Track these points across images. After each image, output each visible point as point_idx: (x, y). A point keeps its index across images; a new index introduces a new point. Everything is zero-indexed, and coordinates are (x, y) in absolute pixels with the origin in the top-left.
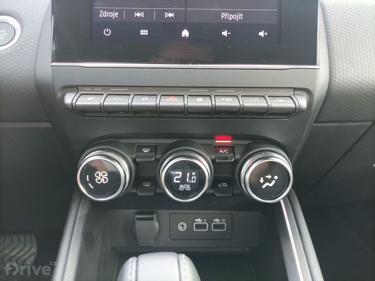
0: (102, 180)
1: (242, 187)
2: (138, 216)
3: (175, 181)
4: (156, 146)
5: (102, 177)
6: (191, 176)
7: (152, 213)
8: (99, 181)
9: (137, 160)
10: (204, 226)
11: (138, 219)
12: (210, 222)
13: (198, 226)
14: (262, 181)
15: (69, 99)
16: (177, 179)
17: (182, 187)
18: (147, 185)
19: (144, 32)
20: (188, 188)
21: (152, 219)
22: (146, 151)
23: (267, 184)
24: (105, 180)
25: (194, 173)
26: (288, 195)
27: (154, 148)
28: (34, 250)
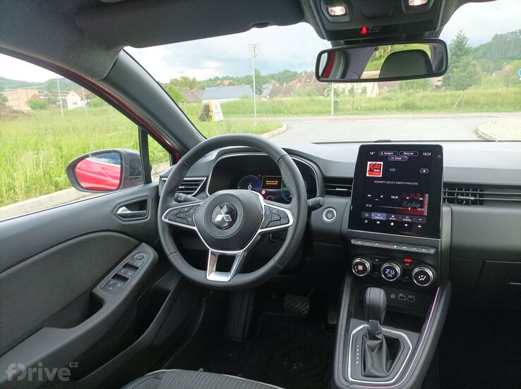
3: (386, 273)
4: (381, 259)
5: (360, 268)
6: (392, 272)
9: (373, 263)
10: (404, 298)
12: (407, 296)
13: (400, 297)
15: (353, 241)
17: (389, 275)
18: (376, 273)
19: (378, 222)
20: (391, 276)
22: (377, 260)
24: (362, 269)
28: (308, 306)
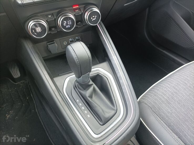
0: (39, 31)
1: (86, 22)
2: (49, 43)
3: (64, 25)
4: (53, 14)
6: (69, 22)
7: (54, 41)
8: (38, 31)
9: (48, 20)
10: (73, 41)
11: (49, 44)
12: (75, 39)
13: (71, 42)
14: (92, 18)
16: (65, 24)
17: (67, 27)
18: (53, 29)
20: (69, 26)
21: (54, 43)
23: (94, 19)
24: (40, 30)
25: (70, 21)
26: (99, 23)
27: (52, 15)
